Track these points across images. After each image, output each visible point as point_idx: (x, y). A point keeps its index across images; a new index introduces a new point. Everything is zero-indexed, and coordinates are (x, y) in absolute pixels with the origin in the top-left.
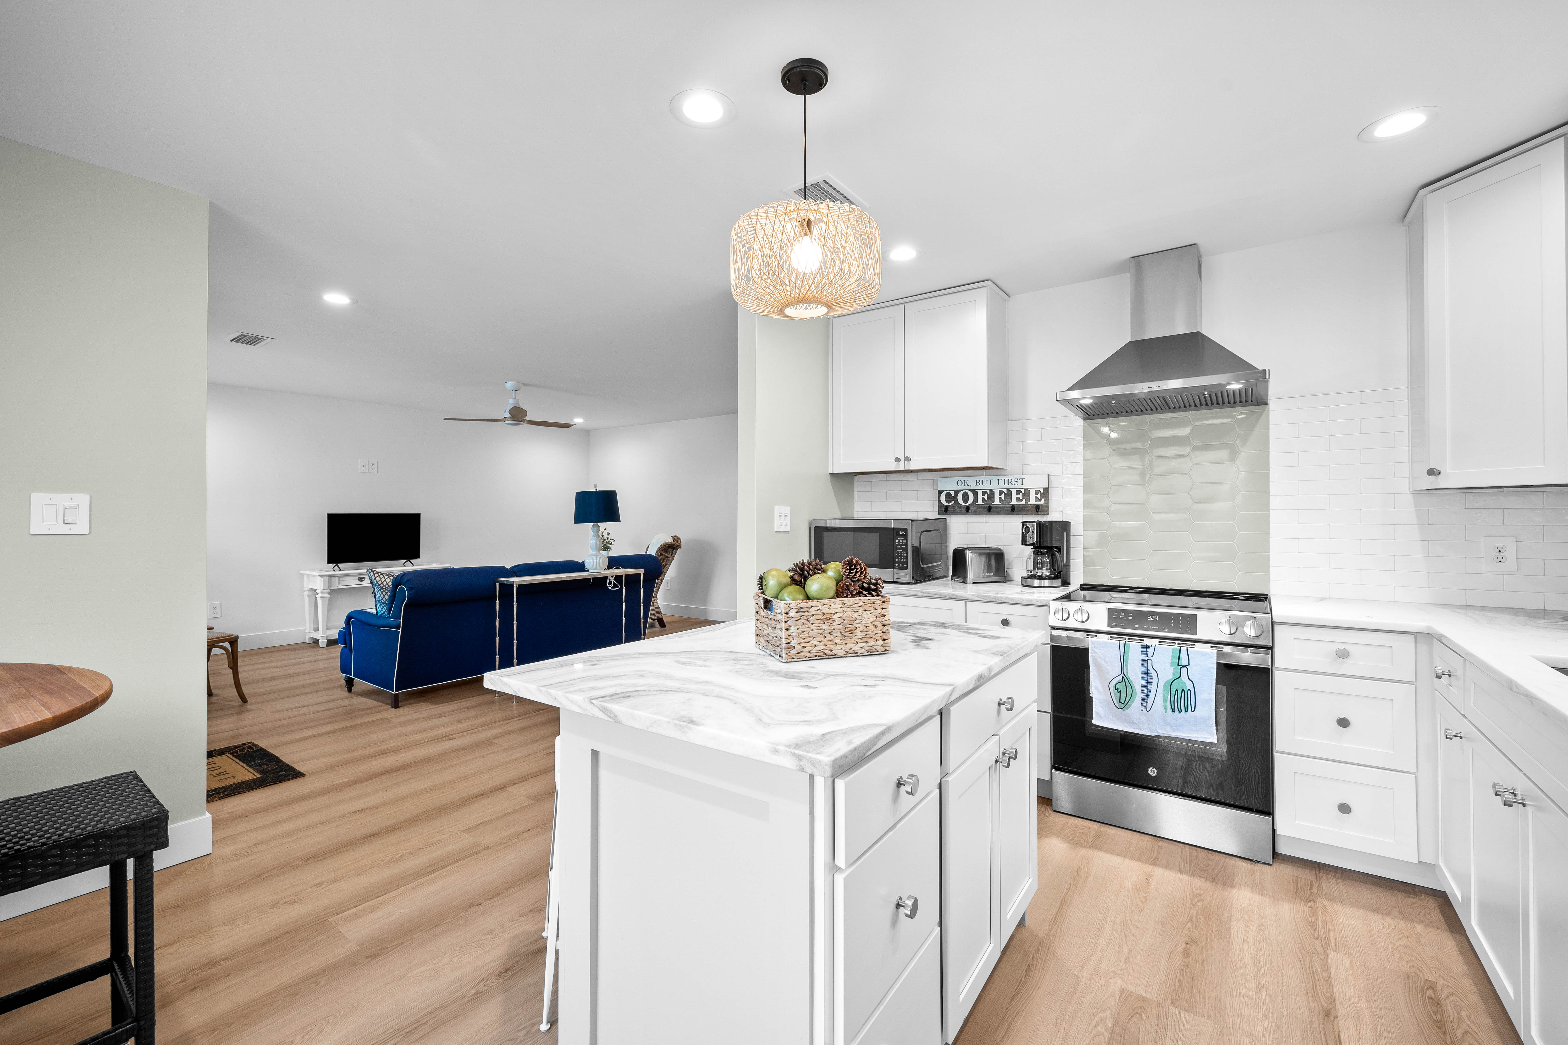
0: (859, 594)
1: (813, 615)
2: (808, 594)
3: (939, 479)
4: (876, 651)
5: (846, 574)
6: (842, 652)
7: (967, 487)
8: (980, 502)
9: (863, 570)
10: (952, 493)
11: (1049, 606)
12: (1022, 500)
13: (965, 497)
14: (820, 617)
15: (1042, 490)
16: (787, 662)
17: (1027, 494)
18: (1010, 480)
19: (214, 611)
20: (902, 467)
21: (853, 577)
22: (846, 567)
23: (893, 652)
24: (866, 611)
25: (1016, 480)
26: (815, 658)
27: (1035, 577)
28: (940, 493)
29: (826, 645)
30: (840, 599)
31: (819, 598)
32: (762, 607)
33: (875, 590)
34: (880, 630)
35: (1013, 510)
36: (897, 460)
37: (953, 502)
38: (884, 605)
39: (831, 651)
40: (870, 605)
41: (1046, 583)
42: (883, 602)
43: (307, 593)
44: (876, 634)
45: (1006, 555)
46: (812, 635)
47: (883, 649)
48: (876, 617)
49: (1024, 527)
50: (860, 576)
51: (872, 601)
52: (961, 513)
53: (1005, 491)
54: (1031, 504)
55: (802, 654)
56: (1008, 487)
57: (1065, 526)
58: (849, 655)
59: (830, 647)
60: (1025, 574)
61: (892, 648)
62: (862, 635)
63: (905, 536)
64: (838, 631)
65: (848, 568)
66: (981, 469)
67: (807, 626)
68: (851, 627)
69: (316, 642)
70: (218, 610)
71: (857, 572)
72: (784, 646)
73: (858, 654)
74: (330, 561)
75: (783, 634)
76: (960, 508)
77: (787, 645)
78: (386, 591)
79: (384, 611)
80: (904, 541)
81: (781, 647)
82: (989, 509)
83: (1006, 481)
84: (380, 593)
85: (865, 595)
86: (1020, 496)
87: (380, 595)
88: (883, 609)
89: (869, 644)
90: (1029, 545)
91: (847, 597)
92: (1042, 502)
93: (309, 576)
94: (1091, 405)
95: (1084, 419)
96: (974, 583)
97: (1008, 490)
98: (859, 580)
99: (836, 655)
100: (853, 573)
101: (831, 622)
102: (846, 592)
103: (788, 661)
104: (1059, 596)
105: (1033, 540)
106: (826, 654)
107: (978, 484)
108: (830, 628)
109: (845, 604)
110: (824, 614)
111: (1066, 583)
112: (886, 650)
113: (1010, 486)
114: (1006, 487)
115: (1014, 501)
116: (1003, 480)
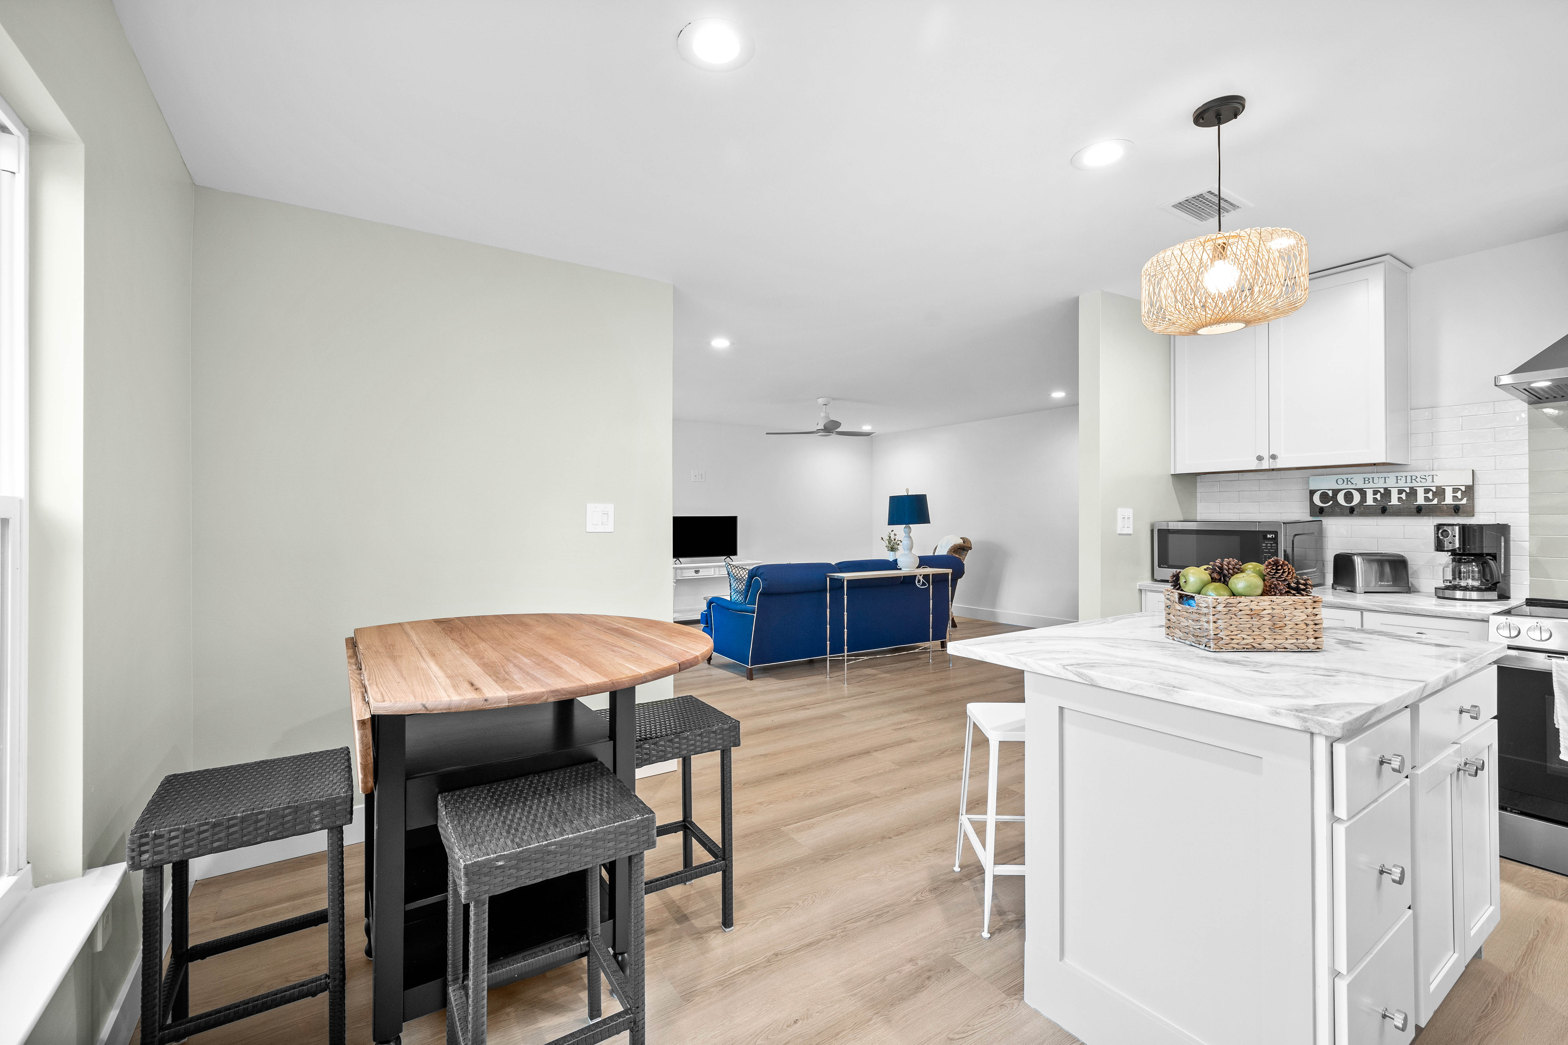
0: (1288, 593)
1: (1241, 610)
2: (1233, 591)
3: (1311, 478)
4: (1307, 648)
5: (1271, 574)
6: (1272, 647)
7: (1350, 486)
8: (1370, 501)
9: (1291, 570)
10: (1330, 493)
11: (1488, 621)
12: (1432, 500)
13: (1349, 497)
14: (1249, 612)
15: (1463, 489)
16: (1215, 652)
17: (1440, 492)
18: (1414, 478)
20: (1265, 465)
21: (1280, 577)
22: (1272, 567)
23: (1325, 651)
24: (1296, 609)
25: (1422, 477)
26: (1243, 650)
27: (1455, 588)
28: (1312, 493)
29: (1254, 639)
30: (1269, 597)
31: (1246, 595)
32: (1177, 602)
33: (1304, 590)
34: (1312, 629)
35: (1419, 511)
36: (1260, 458)
37: (1331, 502)
38: (1315, 605)
39: (1260, 644)
40: (1301, 604)
41: (1475, 595)
42: (1315, 602)
44: (1307, 632)
45: (1409, 563)
46: (1241, 629)
47: (1316, 647)
48: (1308, 616)
49: (1440, 531)
50: (1287, 576)
51: (1302, 601)
52: (1342, 514)
53: (1407, 490)
54: (1446, 505)
55: (1231, 645)
56: (1411, 485)
57: (1503, 530)
58: (1279, 650)
59: (1259, 640)
60: (1442, 585)
61: (1324, 647)
62: (1292, 632)
63: (1275, 540)
64: (1267, 626)
65: (1274, 568)
66: (1371, 466)
67: (1235, 620)
68: (1281, 624)
71: (1284, 572)
72: (1212, 637)
73: (1288, 650)
75: (1212, 626)
76: (1341, 509)
77: (1215, 637)
78: (740, 582)
79: (738, 598)
80: (1273, 545)
81: (1208, 637)
82: (1384, 511)
83: (1409, 478)
84: (736, 583)
85: (1294, 594)
86: (1430, 495)
88: (1314, 608)
89: (1299, 641)
90: (1448, 551)
91: (1275, 595)
92: (1464, 501)
94: (1549, 387)
95: (1530, 403)
96: (1365, 592)
97: (1411, 488)
98: (1285, 580)
99: (1264, 649)
100: (1280, 573)
101: (1259, 618)
102: (1274, 591)
103: (1217, 650)
104: (1499, 610)
105: (1453, 546)
106: (1254, 647)
107: (1367, 482)
108: (1258, 623)
109: (1274, 601)
110: (1251, 610)
111: (1504, 596)
112: (1318, 648)
113: (1414, 484)
114: (1406, 485)
115: (1421, 501)
116: (1404, 478)
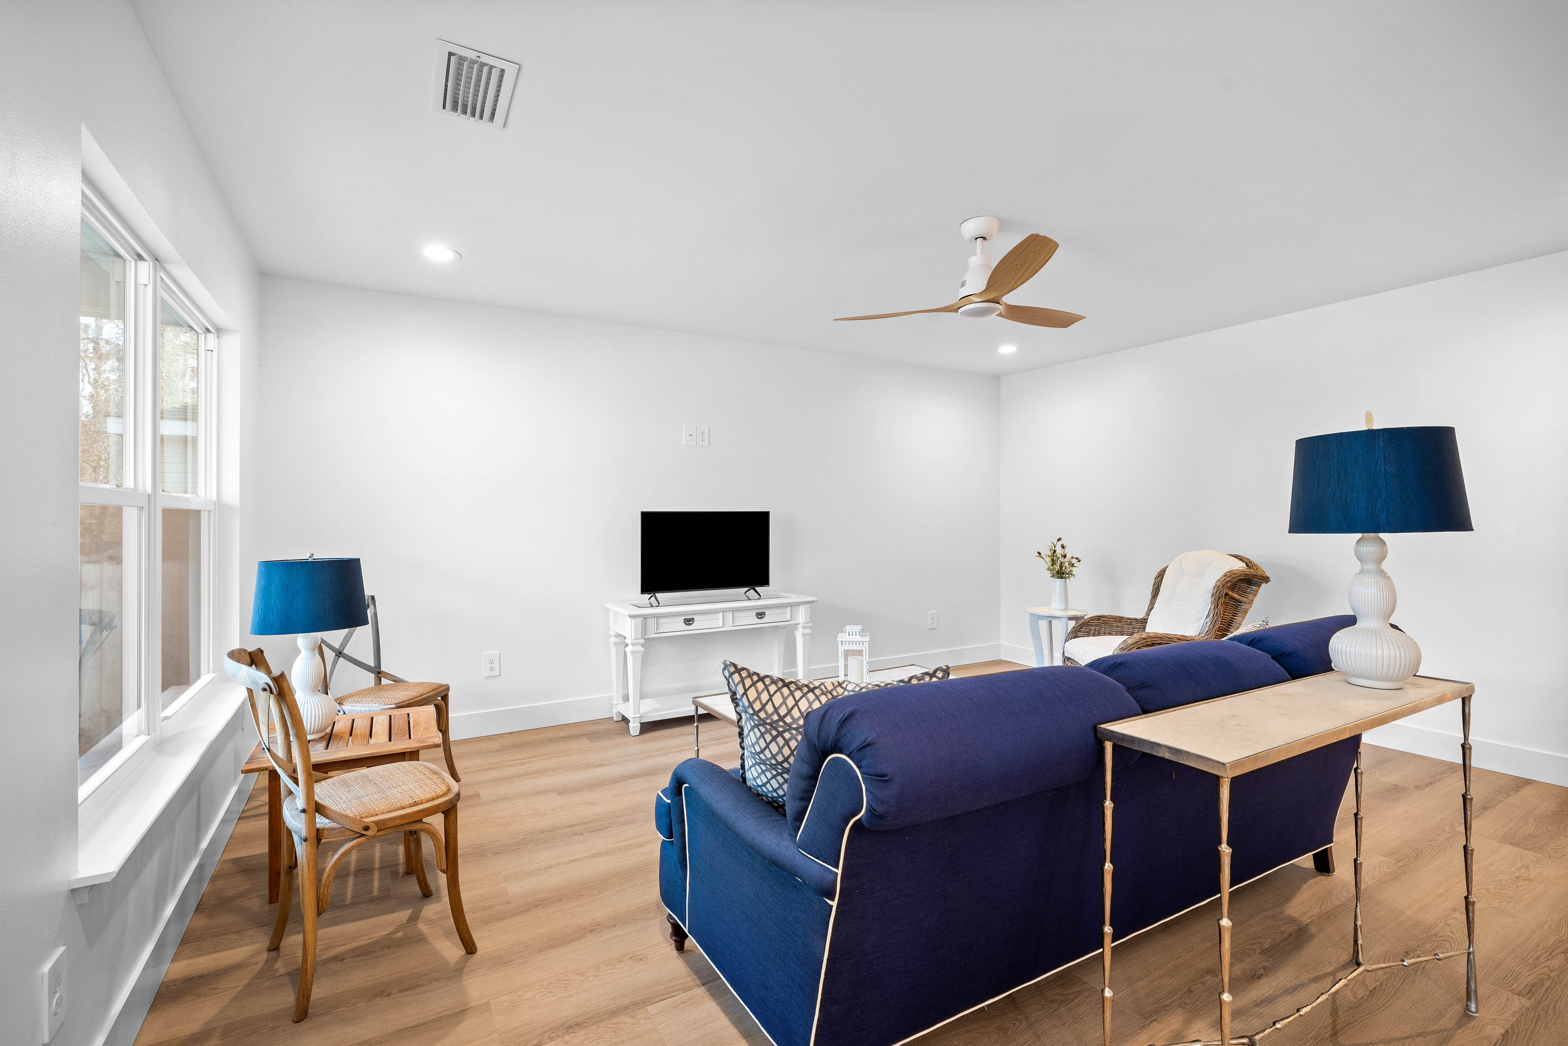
19: (490, 665)
43: (613, 639)
69: (625, 720)
70: (496, 665)
74: (644, 590)
84: (758, 734)
87: (758, 739)
93: (616, 613)
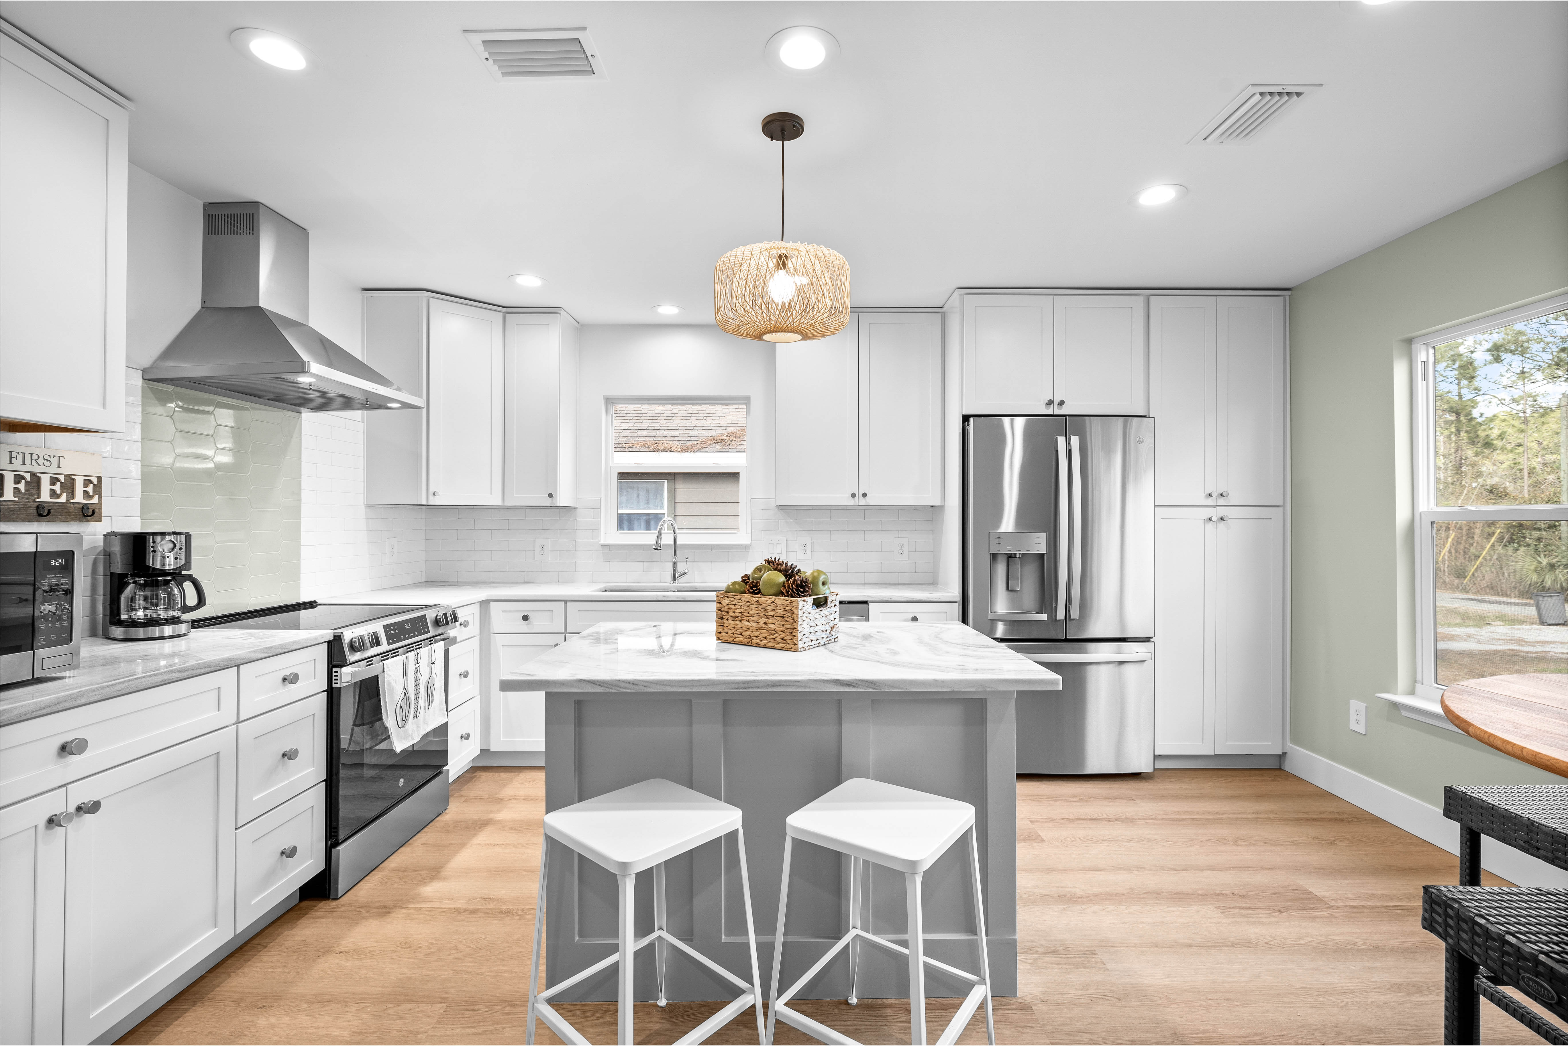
12: (59, 496)
15: (95, 480)
17: (69, 484)
18: (35, 457)
25: (47, 457)
35: (41, 512)
53: (28, 476)
54: (73, 503)
56: (30, 468)
83: (28, 457)
86: (57, 488)
92: (95, 500)
97: (33, 474)
113: (35, 468)
114: (26, 470)
115: (45, 497)
116: (21, 455)
